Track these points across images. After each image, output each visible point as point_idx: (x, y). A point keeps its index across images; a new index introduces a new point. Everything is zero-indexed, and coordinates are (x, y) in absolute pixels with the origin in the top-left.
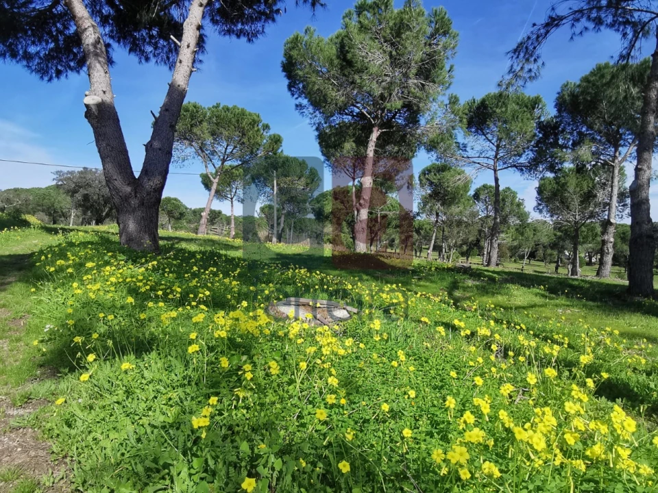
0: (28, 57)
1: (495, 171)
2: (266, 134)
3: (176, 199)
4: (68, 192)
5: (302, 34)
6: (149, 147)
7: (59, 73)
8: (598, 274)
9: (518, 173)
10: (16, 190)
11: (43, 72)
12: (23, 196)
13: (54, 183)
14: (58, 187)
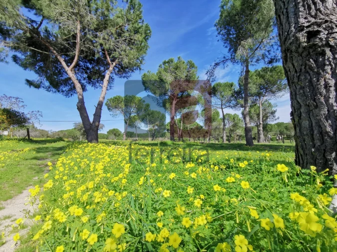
0: (63, 91)
1: (222, 109)
2: (144, 104)
3: (117, 129)
4: (79, 130)
5: (146, 73)
6: (94, 115)
7: (72, 95)
8: (258, 142)
9: (231, 109)
10: (61, 131)
11: (67, 95)
12: (64, 133)
13: (74, 127)
14: (75, 128)
